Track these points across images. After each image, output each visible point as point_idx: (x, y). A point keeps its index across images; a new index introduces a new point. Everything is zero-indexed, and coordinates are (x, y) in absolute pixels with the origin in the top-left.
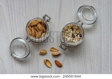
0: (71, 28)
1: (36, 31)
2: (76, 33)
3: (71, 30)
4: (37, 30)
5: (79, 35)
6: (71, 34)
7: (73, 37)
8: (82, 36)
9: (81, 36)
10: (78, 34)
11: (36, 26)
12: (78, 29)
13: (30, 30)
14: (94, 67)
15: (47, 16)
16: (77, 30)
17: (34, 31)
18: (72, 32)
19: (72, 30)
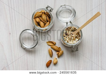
11: (41, 16)
15: (49, 7)
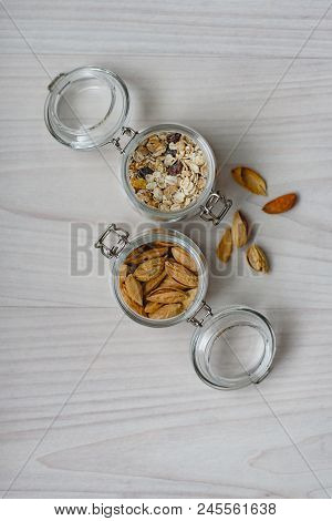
0: (142, 176)
1: (164, 286)
2: (163, 155)
3: (150, 177)
4: (162, 282)
5: (172, 144)
6: (169, 177)
7: (181, 169)
8: (174, 131)
9: (177, 138)
10: (168, 148)
12: (145, 146)
13: (161, 311)
14: (297, 86)
16: (149, 153)
17: (167, 295)
18: (157, 175)
19: (151, 172)
